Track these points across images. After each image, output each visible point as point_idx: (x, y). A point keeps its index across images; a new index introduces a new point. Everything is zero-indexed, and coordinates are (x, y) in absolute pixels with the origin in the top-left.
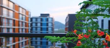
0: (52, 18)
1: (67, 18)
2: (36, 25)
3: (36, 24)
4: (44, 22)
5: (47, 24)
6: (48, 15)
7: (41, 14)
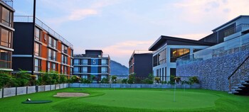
0: (108, 59)
1: (132, 59)
2: (81, 71)
3: (81, 68)
4: (94, 65)
5: (99, 70)
6: (100, 52)
7: (86, 51)
